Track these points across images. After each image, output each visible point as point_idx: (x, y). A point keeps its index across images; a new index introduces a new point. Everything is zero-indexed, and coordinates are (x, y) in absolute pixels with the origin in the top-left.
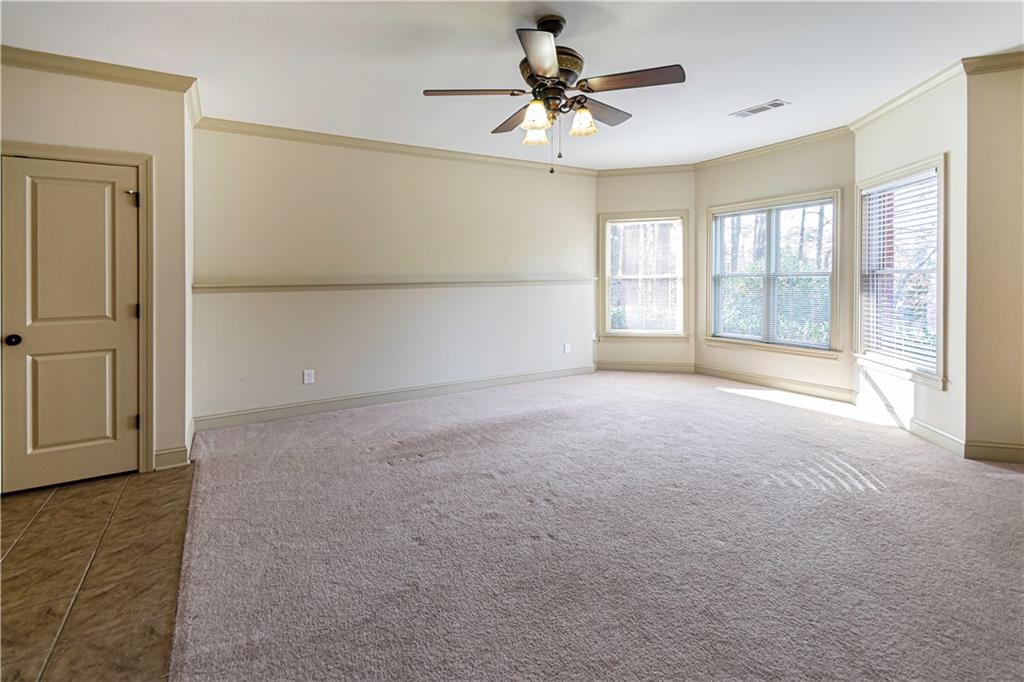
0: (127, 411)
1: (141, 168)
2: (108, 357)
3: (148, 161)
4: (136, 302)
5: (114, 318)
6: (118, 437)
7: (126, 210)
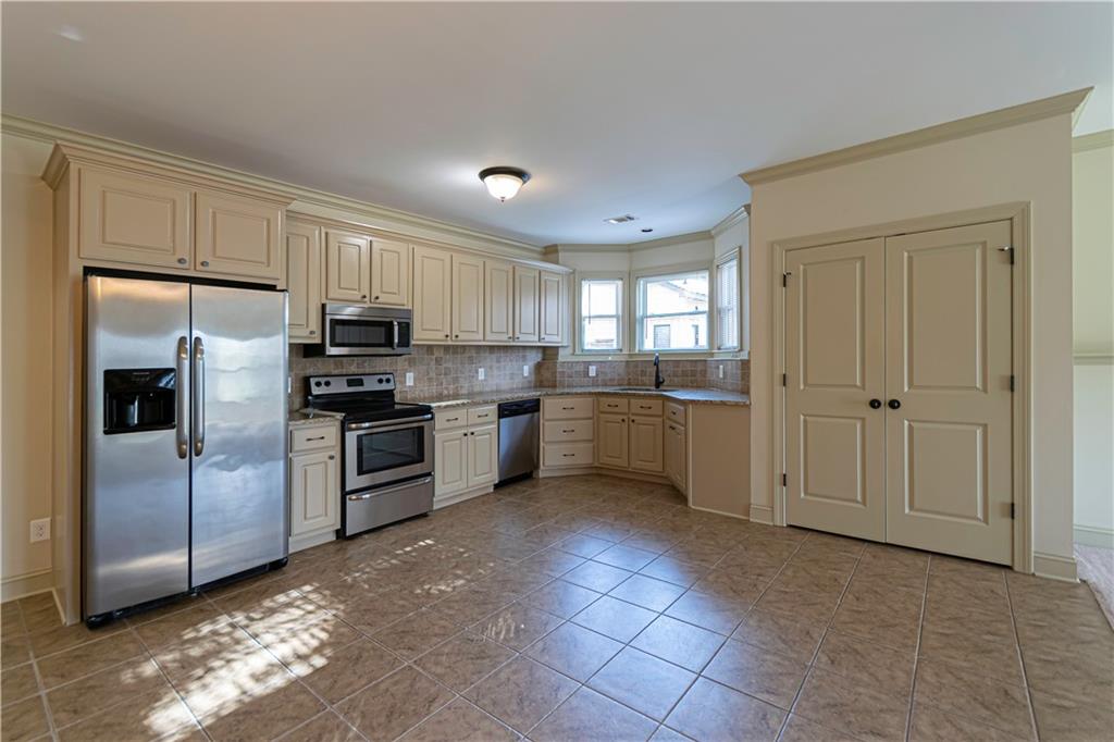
0: (1000, 496)
1: (1015, 220)
2: (979, 432)
3: (1025, 210)
4: (1010, 374)
5: (985, 390)
6: (990, 521)
7: (999, 269)
